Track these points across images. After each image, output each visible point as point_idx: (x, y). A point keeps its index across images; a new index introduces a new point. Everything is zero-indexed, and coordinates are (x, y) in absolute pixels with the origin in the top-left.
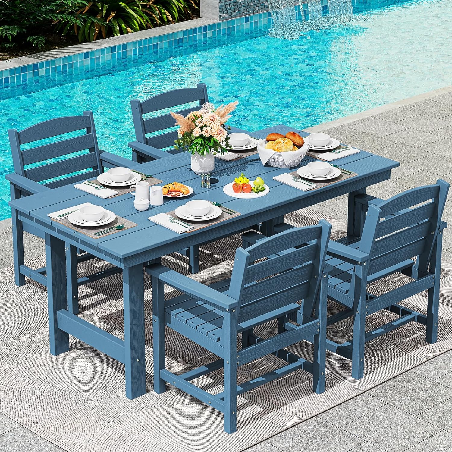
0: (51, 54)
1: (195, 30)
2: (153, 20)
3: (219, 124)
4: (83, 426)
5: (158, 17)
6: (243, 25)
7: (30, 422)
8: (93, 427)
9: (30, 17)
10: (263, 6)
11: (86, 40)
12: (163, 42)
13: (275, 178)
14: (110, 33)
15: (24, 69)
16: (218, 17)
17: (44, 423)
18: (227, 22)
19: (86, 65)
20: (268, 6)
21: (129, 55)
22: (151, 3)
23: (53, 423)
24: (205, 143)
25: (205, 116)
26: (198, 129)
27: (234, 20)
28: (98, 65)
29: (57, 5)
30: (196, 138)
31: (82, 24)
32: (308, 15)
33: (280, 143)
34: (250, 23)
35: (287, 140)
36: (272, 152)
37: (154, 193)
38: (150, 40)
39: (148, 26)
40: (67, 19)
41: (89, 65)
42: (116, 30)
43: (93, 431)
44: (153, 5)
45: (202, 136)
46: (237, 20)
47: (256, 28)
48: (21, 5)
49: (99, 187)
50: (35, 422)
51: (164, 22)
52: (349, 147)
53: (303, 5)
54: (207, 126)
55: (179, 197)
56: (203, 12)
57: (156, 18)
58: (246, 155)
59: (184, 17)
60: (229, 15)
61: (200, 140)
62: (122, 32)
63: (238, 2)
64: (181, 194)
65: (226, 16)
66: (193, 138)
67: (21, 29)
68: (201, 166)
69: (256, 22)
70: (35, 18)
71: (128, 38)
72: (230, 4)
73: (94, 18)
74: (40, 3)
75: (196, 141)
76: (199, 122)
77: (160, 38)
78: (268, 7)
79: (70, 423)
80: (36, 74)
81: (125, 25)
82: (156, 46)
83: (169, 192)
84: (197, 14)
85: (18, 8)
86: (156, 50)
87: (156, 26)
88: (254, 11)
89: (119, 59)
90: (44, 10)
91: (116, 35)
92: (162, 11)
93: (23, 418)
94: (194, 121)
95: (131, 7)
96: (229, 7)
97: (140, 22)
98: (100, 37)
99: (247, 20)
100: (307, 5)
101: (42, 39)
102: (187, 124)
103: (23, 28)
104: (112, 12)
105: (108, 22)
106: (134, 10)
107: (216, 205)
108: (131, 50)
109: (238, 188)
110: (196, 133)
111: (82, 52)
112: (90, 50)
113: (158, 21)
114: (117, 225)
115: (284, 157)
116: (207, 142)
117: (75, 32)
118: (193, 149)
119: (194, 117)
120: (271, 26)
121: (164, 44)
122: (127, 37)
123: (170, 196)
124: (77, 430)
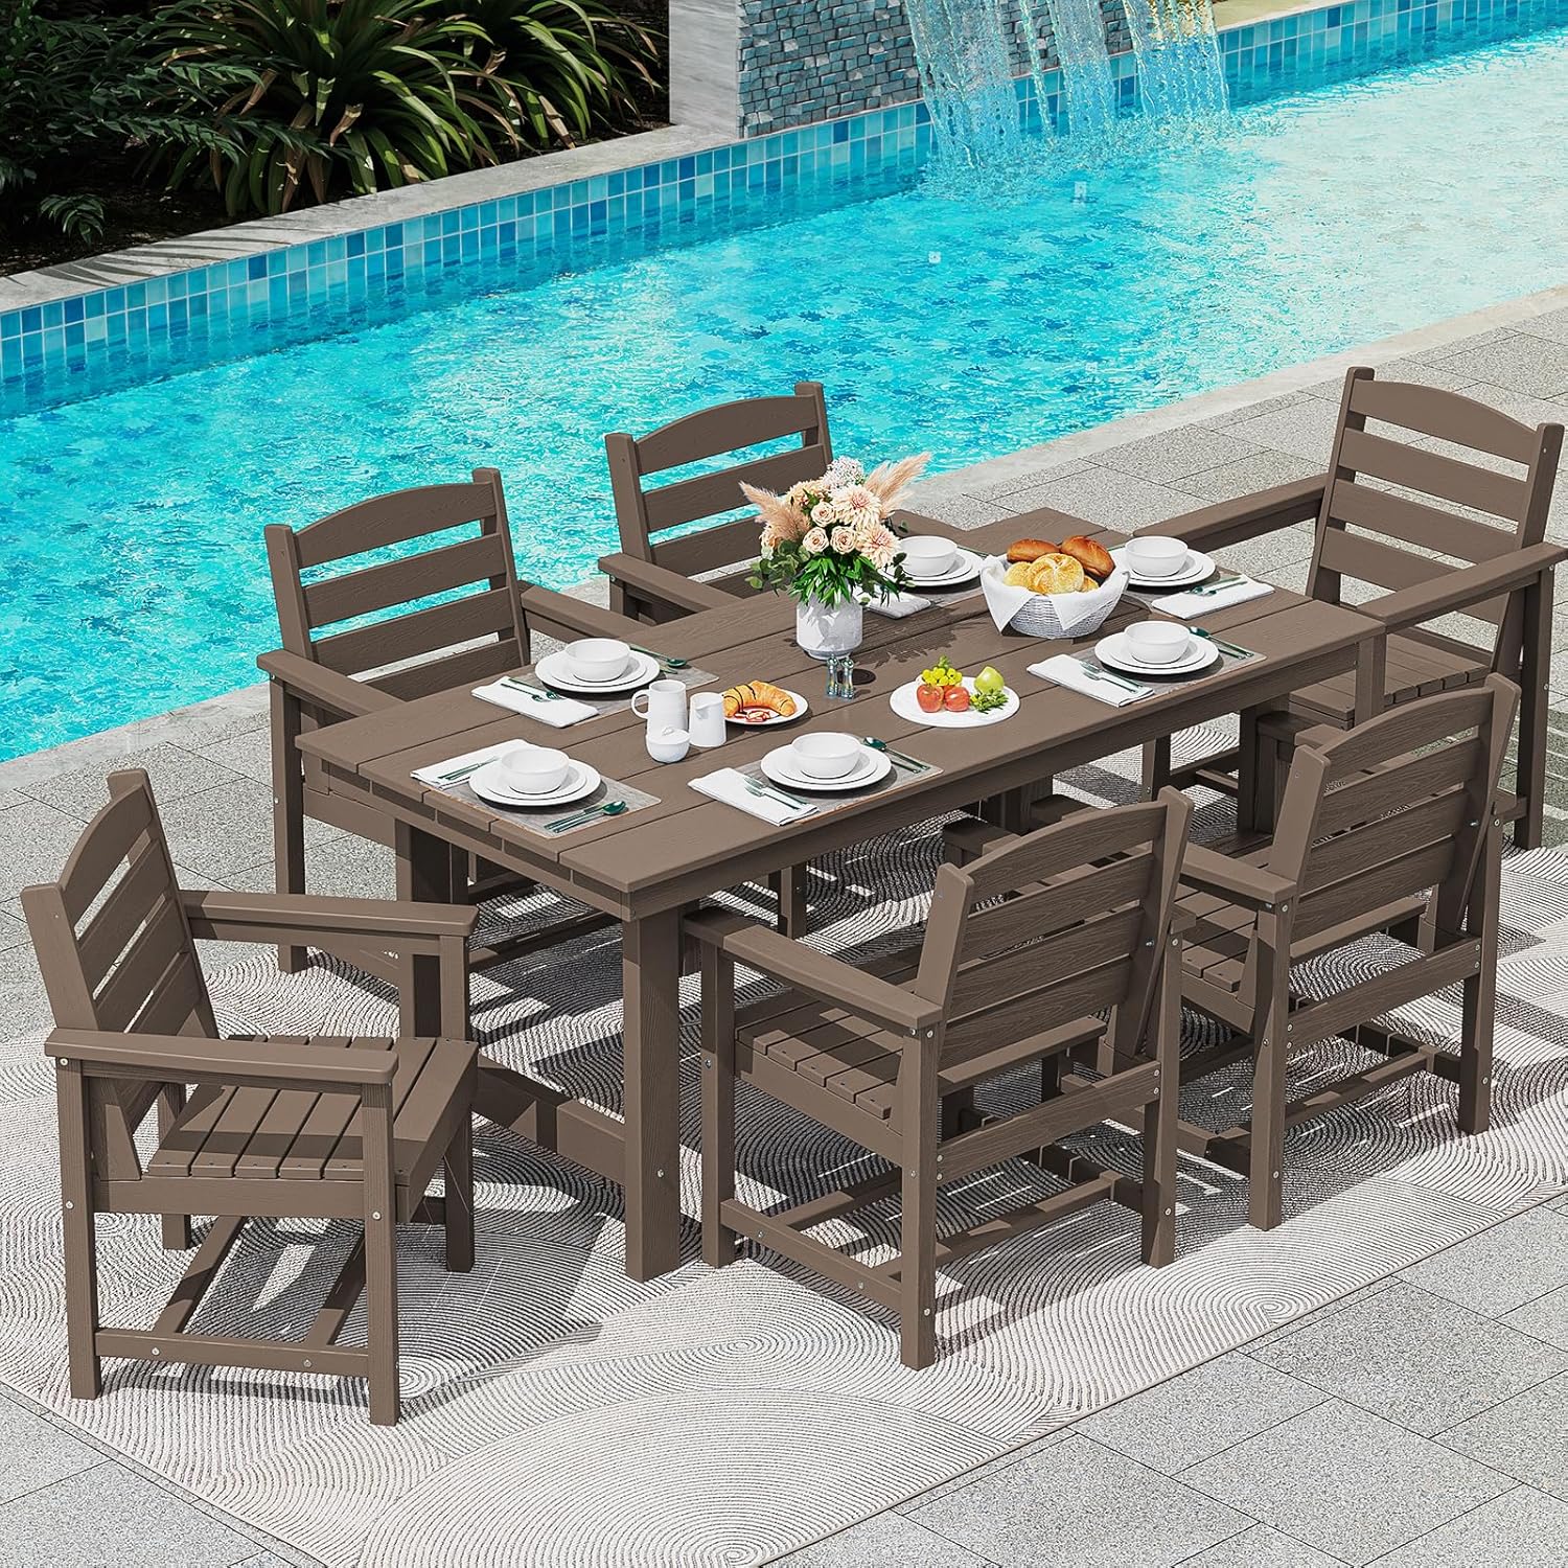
0: (128, 262)
1: (651, 172)
2: (495, 135)
3: (877, 517)
4: (368, 1474)
5: (516, 122)
6: (827, 153)
7: (197, 1470)
8: (399, 1475)
9: (50, 126)
10: (901, 82)
11: (254, 209)
12: (535, 215)
13: (1034, 668)
14: (340, 184)
15: (31, 317)
16: (734, 125)
17: (243, 1471)
18: (769, 142)
19: (254, 301)
20: (918, 83)
21: (411, 264)
22: (489, 71)
23: (272, 1469)
24: (838, 570)
25: (835, 494)
26: (819, 532)
27: (795, 134)
28: (298, 301)
29: (150, 83)
30: (813, 557)
31: (238, 152)
32: (1064, 113)
33: (1046, 567)
34: (853, 145)
35: (1066, 560)
36: (1023, 595)
37: (703, 712)
38: (488, 208)
39: (481, 158)
40: (185, 132)
41: (265, 302)
42: (363, 172)
43: (397, 1487)
44: (495, 78)
45: (829, 552)
46: (803, 132)
47: (875, 161)
48: (17, 83)
49: (543, 694)
50: (215, 1469)
51: (538, 143)
52: (1243, 578)
53: (1048, 78)
54: (842, 524)
55: (768, 722)
56: (681, 105)
57: (510, 126)
58: (948, 600)
59: (608, 122)
60: (777, 115)
61: (826, 564)
62: (384, 181)
63: (809, 69)
64: (773, 714)
65: (765, 118)
66: (805, 559)
67: (19, 170)
68: (824, 633)
69: (875, 142)
70: (69, 130)
71: (407, 204)
72: (777, 77)
73: (284, 129)
74: (86, 74)
75: (814, 566)
76: (822, 513)
77: (525, 202)
78: (918, 86)
79: (327, 1465)
80: (75, 336)
81: (396, 155)
82: (508, 230)
83: (741, 709)
84: (656, 111)
85: (6, 92)
86: (507, 245)
87: (507, 155)
88: (865, 100)
89: (375, 279)
90: (102, 101)
91: (361, 190)
92: (531, 99)
93: (174, 1458)
94: (807, 510)
95: (416, 85)
96: (774, 89)
97: (452, 141)
98: (304, 198)
99: (841, 134)
100: (1062, 78)
101: (93, 205)
102: (788, 518)
103: (25, 165)
104: (347, 107)
105: (335, 143)
106: (428, 99)
107: (871, 745)
108: (417, 248)
109: (931, 699)
110: (812, 543)
111: (239, 255)
112: (270, 248)
113: (517, 138)
114: (604, 802)
115: (1058, 610)
116: (843, 569)
117: (211, 178)
118: (806, 588)
119: (806, 498)
120: (929, 155)
121: (540, 225)
122: (406, 200)
123: (743, 721)
124: (345, 1487)
